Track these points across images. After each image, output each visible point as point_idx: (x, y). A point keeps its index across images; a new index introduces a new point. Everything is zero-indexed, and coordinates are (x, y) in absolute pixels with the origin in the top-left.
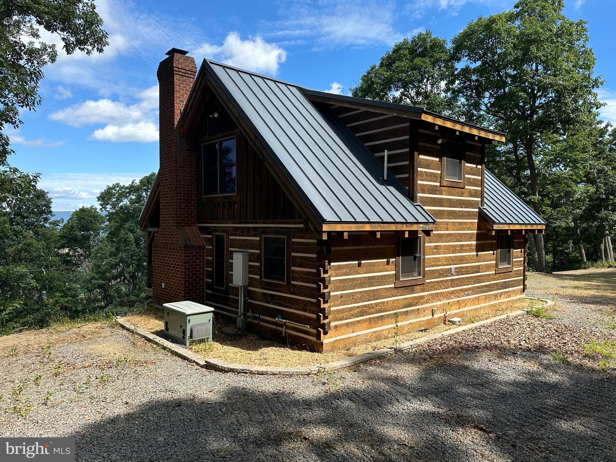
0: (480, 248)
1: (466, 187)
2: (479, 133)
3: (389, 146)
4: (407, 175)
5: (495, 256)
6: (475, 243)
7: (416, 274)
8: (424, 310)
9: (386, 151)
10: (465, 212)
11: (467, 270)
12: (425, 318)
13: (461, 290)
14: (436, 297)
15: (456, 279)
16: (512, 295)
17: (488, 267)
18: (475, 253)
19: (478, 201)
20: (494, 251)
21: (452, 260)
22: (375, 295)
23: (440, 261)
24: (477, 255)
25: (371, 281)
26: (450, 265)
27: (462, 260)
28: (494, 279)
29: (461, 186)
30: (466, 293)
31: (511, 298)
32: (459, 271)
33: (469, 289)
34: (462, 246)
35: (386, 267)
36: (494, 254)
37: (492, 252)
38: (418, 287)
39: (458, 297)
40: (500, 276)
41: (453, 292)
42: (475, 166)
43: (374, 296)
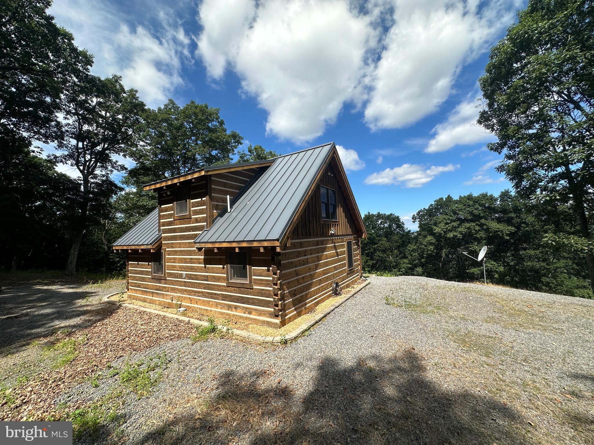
0: (207, 262)
1: (193, 217)
5: (225, 270)
6: (203, 257)
7: (160, 273)
8: (167, 295)
10: (193, 234)
11: (196, 277)
12: (167, 301)
13: (193, 291)
14: (174, 290)
15: (188, 282)
17: (218, 279)
18: (203, 265)
19: (203, 226)
20: (224, 265)
21: (184, 268)
23: (175, 268)
24: (205, 267)
25: (142, 273)
26: (183, 271)
27: (192, 269)
28: (226, 291)
29: (188, 217)
30: (197, 294)
31: (251, 316)
32: (189, 277)
33: (199, 292)
34: (191, 259)
35: (148, 267)
36: (223, 268)
37: (222, 266)
38: (163, 281)
39: (190, 295)
40: (234, 290)
41: (186, 290)
42: (200, 199)
43: (143, 280)
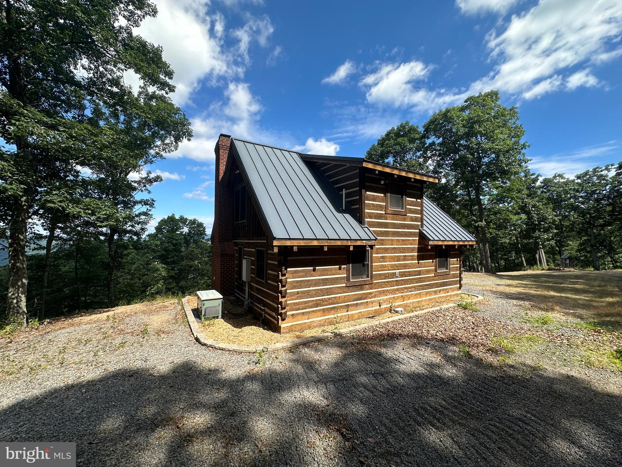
0: (420, 258)
1: (408, 214)
2: (415, 176)
3: (347, 187)
4: (358, 206)
5: (434, 263)
6: (416, 254)
7: (365, 276)
8: (372, 302)
9: (344, 190)
10: (408, 232)
11: (410, 274)
12: (373, 309)
13: (405, 288)
14: (384, 293)
15: (400, 280)
16: (450, 291)
17: (428, 272)
18: (417, 262)
19: (418, 225)
20: (433, 260)
21: (397, 267)
22: (329, 292)
23: (386, 267)
24: (418, 263)
25: (325, 282)
26: (395, 270)
27: (405, 266)
28: (433, 280)
29: (404, 214)
30: (409, 290)
31: (449, 294)
32: (402, 275)
33: (412, 287)
34: (405, 256)
35: (339, 271)
36: (433, 262)
37: (431, 261)
38: (367, 286)
39: (402, 293)
40: (439, 278)
41: (397, 290)
42: (415, 200)
43: (327, 292)
